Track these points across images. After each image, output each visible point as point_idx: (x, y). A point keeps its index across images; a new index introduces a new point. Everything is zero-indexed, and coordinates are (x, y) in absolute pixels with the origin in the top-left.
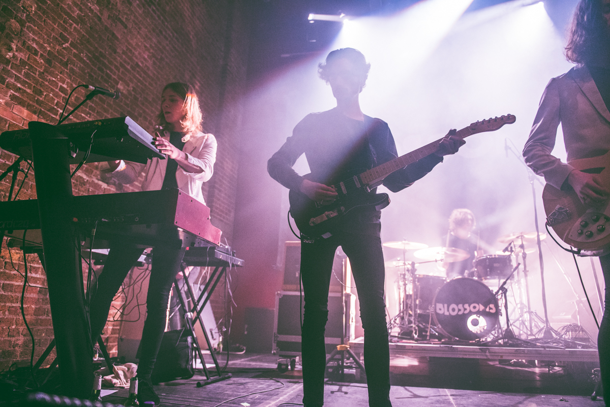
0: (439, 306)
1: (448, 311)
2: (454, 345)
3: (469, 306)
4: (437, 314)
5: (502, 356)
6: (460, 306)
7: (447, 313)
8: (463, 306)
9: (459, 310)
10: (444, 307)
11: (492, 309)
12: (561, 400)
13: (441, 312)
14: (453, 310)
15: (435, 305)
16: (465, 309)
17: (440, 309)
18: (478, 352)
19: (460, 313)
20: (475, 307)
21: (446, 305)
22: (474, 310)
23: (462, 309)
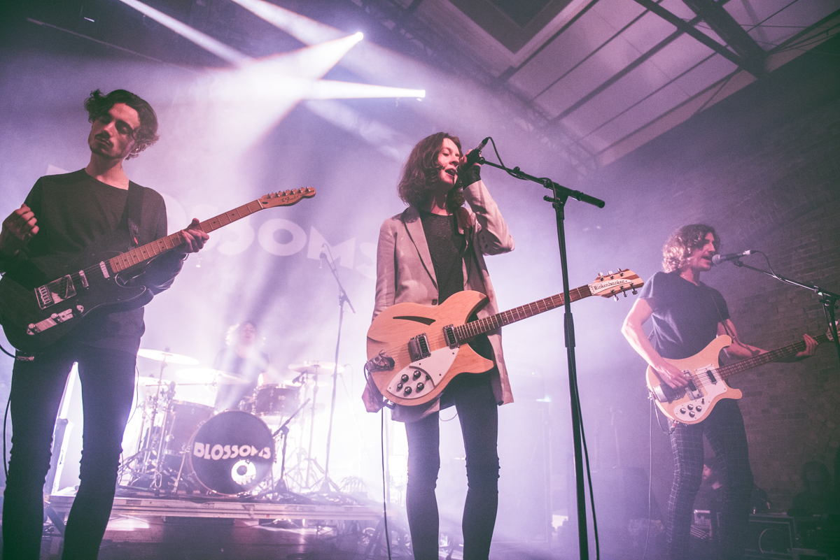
0: (199, 446)
1: (210, 453)
3: (239, 448)
4: (194, 457)
5: (265, 515)
6: (227, 448)
7: (207, 457)
8: (231, 448)
9: (225, 453)
10: (205, 448)
11: (266, 453)
13: (200, 455)
14: (217, 452)
15: (193, 445)
16: (233, 452)
17: (199, 451)
18: (240, 510)
19: (225, 457)
20: (245, 450)
21: (208, 446)
22: (243, 454)
23: (229, 452)
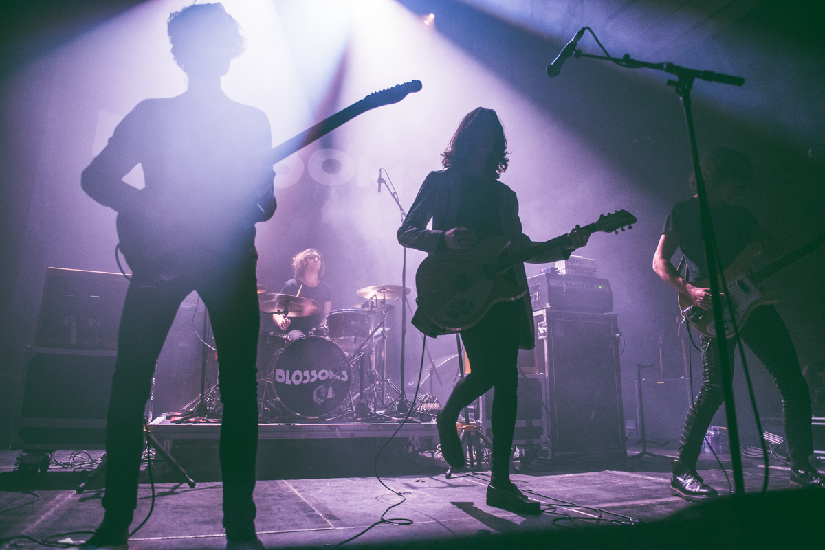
0: (280, 372)
1: (290, 379)
2: (298, 422)
3: (317, 373)
4: (276, 383)
5: (353, 435)
6: (306, 373)
7: (288, 382)
8: (310, 373)
9: (305, 378)
10: (285, 374)
11: (344, 377)
12: (418, 481)
13: (281, 381)
14: (297, 377)
15: (275, 372)
16: (312, 377)
17: (280, 377)
18: (326, 431)
19: (306, 382)
20: (323, 375)
21: (288, 372)
22: (321, 378)
23: (309, 377)
